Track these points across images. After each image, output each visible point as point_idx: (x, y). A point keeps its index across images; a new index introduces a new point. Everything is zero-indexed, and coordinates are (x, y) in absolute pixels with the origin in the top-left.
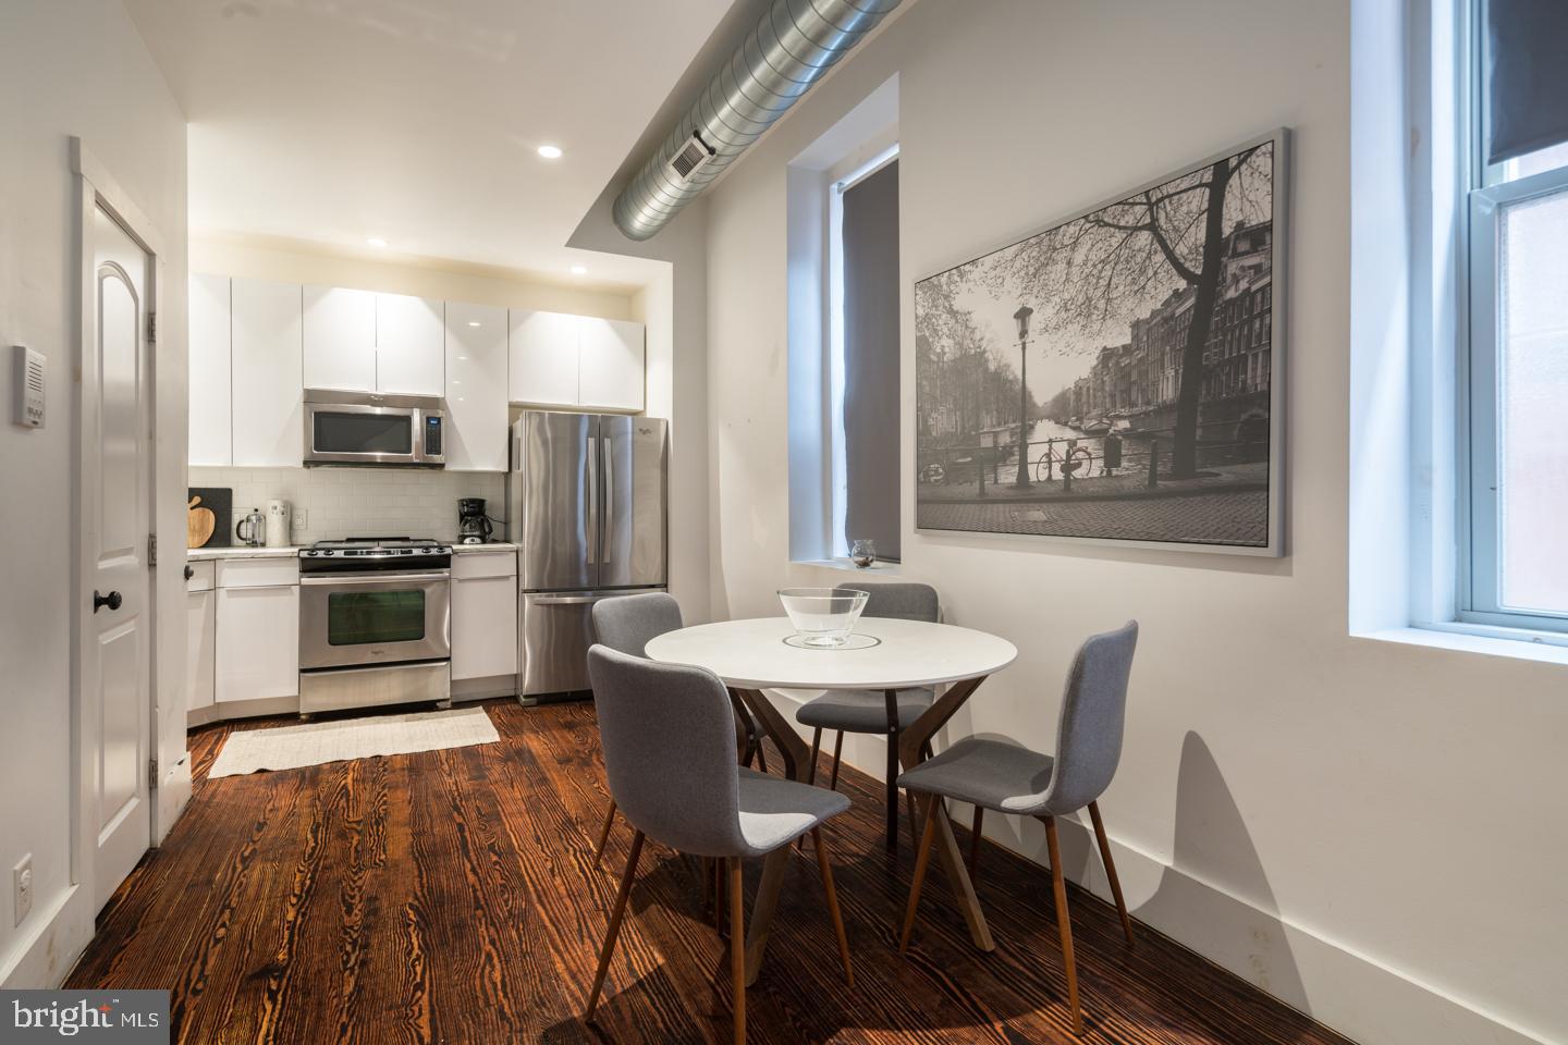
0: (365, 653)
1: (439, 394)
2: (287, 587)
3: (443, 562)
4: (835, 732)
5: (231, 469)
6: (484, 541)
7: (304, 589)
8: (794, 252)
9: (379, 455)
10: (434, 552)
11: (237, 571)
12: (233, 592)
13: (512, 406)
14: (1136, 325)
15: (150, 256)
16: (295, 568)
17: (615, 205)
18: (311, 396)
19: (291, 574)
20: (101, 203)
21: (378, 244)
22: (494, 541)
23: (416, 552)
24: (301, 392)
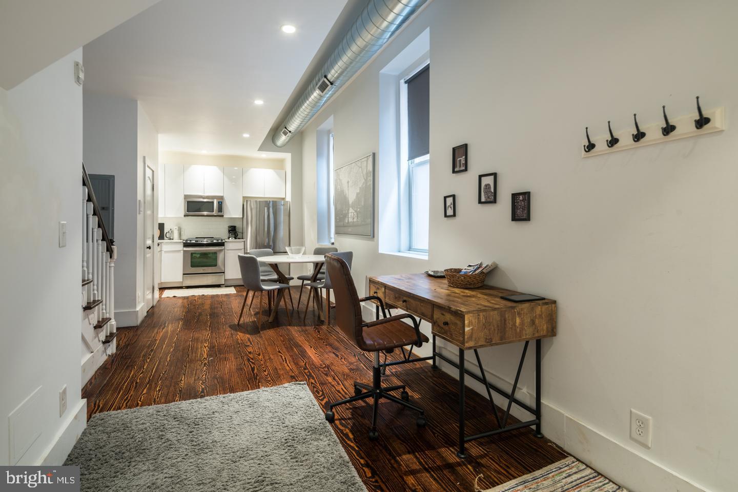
0: (201, 270)
1: (222, 195)
2: (180, 251)
3: (222, 244)
4: (302, 281)
5: (165, 217)
6: (236, 238)
7: (184, 251)
8: (319, 154)
9: (205, 213)
10: (220, 241)
11: (166, 246)
12: (165, 252)
13: (243, 197)
14: (360, 188)
15: (153, 171)
16: (182, 245)
17: (273, 138)
18: (186, 197)
19: (180, 247)
20: (148, 167)
21: (204, 152)
22: (239, 239)
23: (215, 241)
24: (183, 196)
